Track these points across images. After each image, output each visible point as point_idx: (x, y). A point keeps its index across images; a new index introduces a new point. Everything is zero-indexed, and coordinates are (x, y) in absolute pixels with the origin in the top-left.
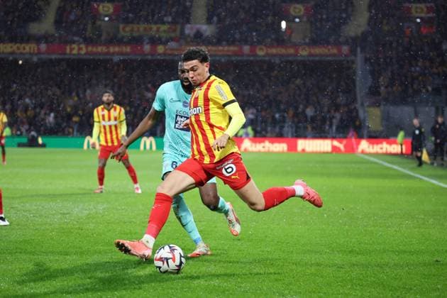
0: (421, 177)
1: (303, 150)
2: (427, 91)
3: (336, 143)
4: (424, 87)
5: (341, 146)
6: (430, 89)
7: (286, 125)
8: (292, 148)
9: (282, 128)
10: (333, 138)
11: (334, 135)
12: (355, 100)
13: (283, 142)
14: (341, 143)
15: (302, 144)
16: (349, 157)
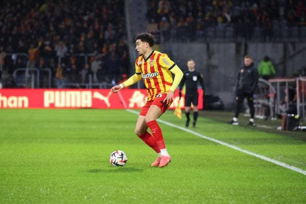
0: (217, 141)
1: (52, 106)
2: (225, 20)
3: (98, 95)
4: (221, 15)
5: (106, 100)
6: (228, 17)
7: (27, 70)
8: (36, 103)
9: (21, 73)
10: (95, 88)
11: (96, 84)
12: (124, 34)
13: (22, 95)
14: (105, 95)
15: (50, 97)
16: (117, 114)
